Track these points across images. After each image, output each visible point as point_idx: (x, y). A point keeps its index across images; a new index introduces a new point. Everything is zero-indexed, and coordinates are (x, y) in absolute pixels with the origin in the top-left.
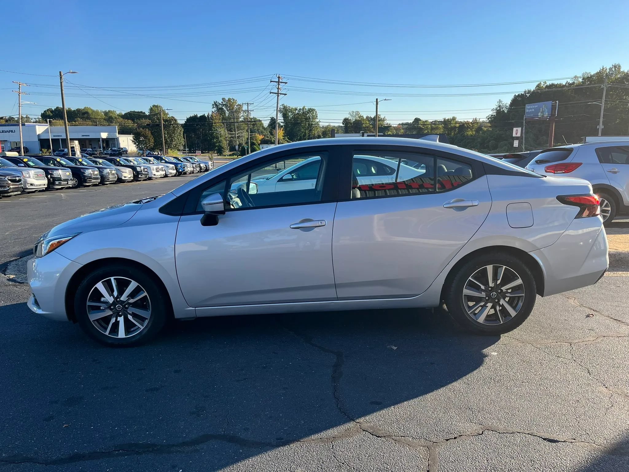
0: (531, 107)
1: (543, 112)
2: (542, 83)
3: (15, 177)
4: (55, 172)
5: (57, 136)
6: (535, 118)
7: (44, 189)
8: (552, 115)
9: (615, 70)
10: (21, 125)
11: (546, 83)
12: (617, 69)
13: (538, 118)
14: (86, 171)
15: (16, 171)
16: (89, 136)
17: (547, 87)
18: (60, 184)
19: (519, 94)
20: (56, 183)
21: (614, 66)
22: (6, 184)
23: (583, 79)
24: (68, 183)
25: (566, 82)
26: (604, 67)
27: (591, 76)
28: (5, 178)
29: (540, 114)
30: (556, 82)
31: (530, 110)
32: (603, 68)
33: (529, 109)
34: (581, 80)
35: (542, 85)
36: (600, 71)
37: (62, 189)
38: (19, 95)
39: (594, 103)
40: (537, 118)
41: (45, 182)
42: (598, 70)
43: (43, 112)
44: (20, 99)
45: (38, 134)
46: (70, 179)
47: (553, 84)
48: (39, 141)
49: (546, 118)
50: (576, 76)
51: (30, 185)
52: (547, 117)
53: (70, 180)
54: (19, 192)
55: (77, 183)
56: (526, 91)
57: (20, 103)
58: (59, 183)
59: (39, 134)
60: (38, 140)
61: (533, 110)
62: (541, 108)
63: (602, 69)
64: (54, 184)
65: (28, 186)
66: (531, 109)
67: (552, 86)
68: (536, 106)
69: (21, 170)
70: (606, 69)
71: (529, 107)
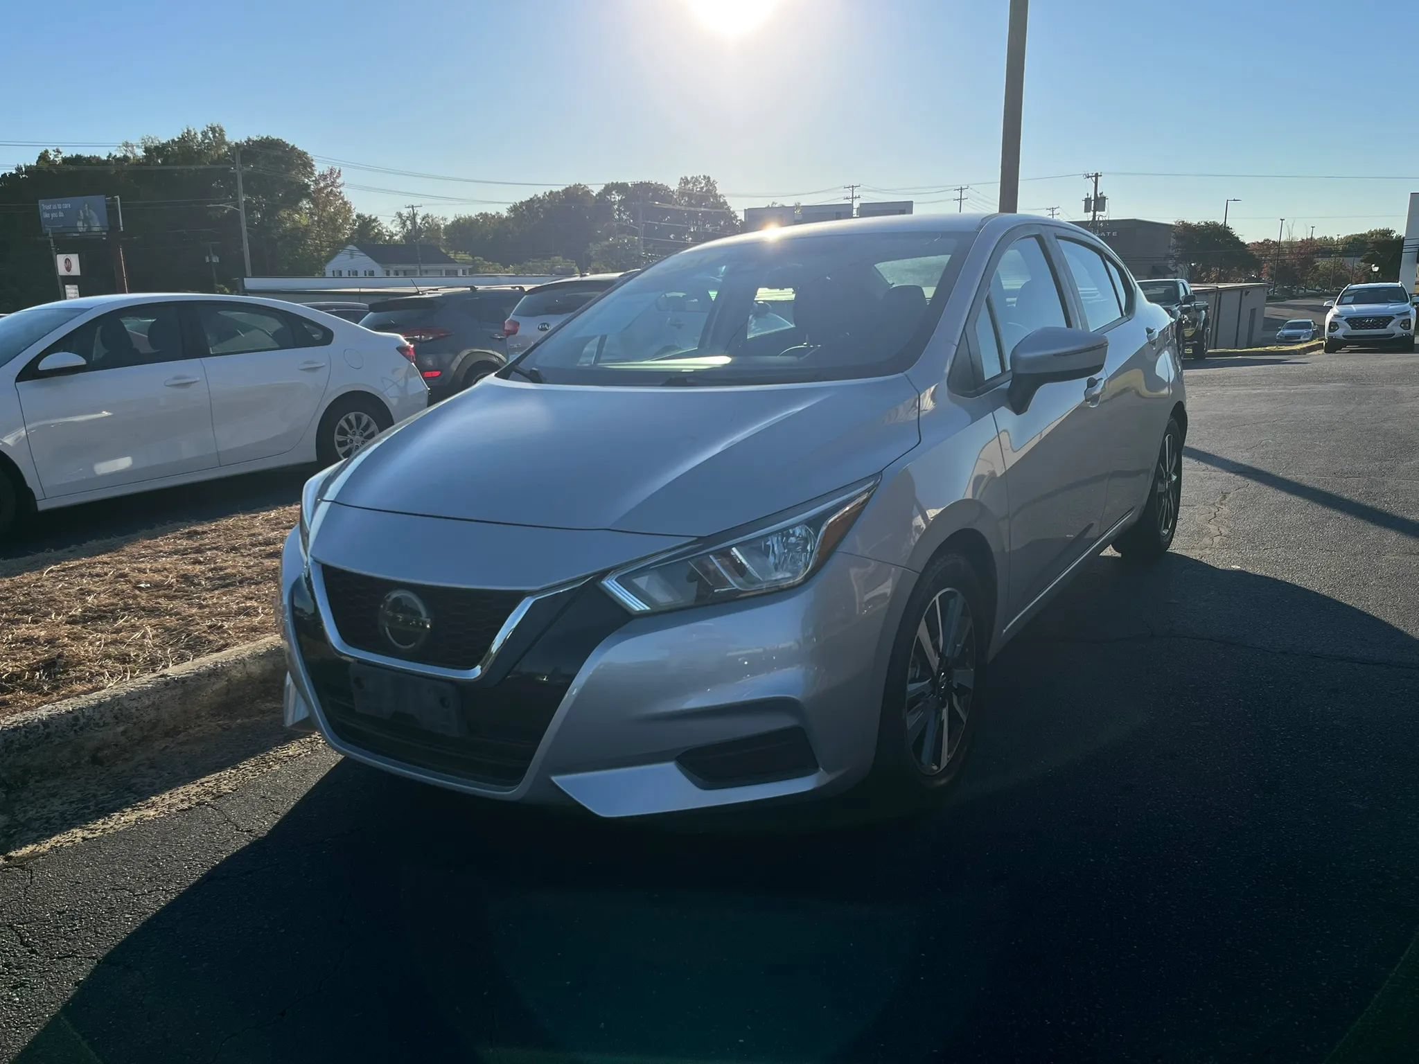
0: (55, 207)
1: (86, 220)
2: (51, 151)
6: (71, 235)
8: (113, 227)
9: (214, 136)
11: (61, 153)
12: (217, 135)
13: (78, 235)
17: (65, 160)
19: (5, 174)
21: (211, 128)
23: (147, 150)
25: (108, 155)
26: (191, 129)
27: (165, 146)
29: (80, 224)
30: (86, 153)
31: (54, 215)
32: (189, 132)
33: (50, 212)
34: (140, 153)
35: (52, 157)
36: (182, 136)
39: (221, 205)
40: (75, 235)
42: (176, 135)
47: (79, 158)
49: (99, 234)
50: (127, 143)
52: (101, 232)
56: (22, 169)
61: (61, 215)
62: (81, 212)
63: (186, 131)
66: (57, 211)
67: (78, 160)
68: (66, 206)
70: (195, 134)
71: (49, 207)
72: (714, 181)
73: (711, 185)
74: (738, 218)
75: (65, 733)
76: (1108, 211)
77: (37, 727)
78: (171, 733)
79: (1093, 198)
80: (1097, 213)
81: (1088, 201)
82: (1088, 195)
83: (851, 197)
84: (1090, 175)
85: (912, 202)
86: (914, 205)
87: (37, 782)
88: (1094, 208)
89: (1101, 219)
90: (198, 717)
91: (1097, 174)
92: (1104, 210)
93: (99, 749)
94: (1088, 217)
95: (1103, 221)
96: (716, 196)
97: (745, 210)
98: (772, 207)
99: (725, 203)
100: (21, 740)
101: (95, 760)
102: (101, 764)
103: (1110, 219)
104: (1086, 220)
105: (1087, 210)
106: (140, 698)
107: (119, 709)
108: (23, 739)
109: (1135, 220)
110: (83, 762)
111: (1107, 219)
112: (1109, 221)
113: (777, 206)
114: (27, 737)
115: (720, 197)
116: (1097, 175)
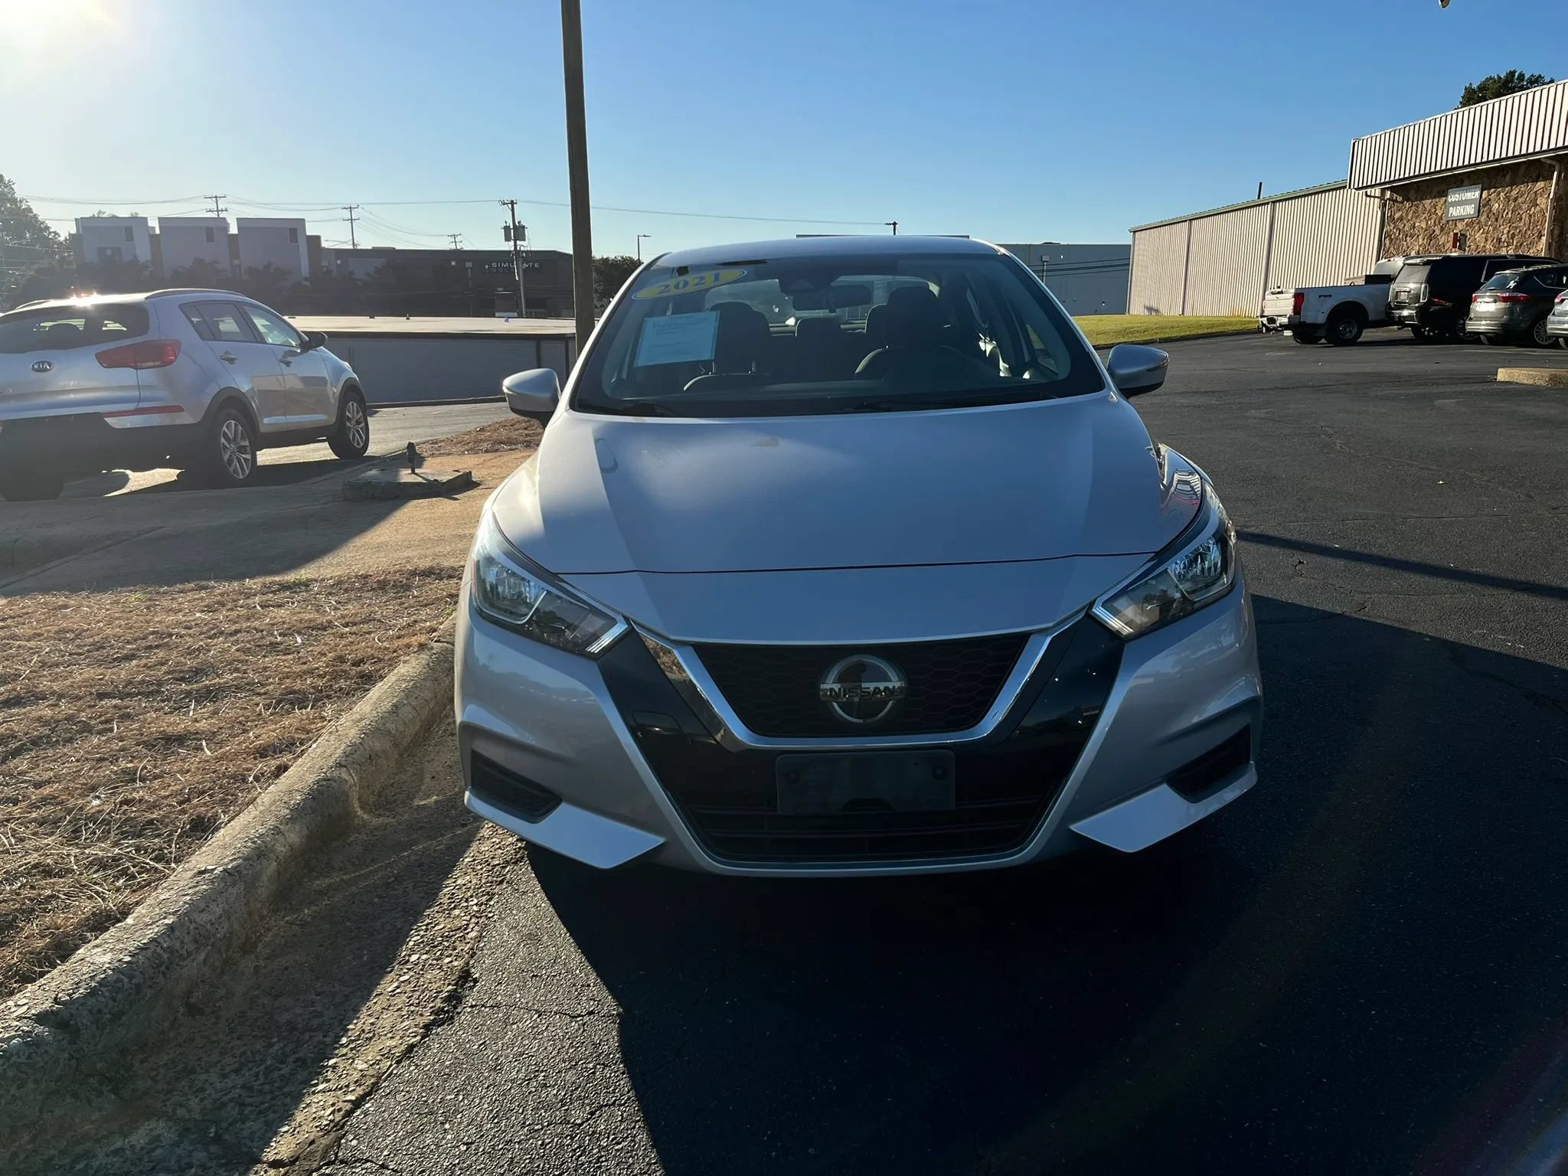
72: (9, 181)
73: (6, 187)
74: (51, 230)
75: (154, 980)
76: (529, 240)
77: (119, 980)
78: (248, 948)
79: (512, 227)
80: (518, 242)
81: (507, 229)
82: (506, 222)
83: (216, 209)
84: (506, 202)
85: (304, 219)
86: (307, 224)
87: (142, 1062)
88: (514, 237)
89: (522, 249)
90: (262, 918)
91: (512, 201)
92: (524, 240)
93: (189, 993)
94: (509, 246)
95: (524, 251)
96: (14, 201)
97: (76, 220)
98: (98, 218)
99: (29, 210)
100: (110, 1006)
101: (192, 1010)
102: (201, 1013)
103: (532, 249)
104: (508, 249)
105: (508, 239)
106: (207, 906)
107: (196, 928)
108: (111, 1003)
109: (554, 251)
110: (179, 1015)
111: (529, 249)
112: (531, 252)
113: (105, 216)
114: (114, 1000)
115: (21, 202)
116: (512, 203)
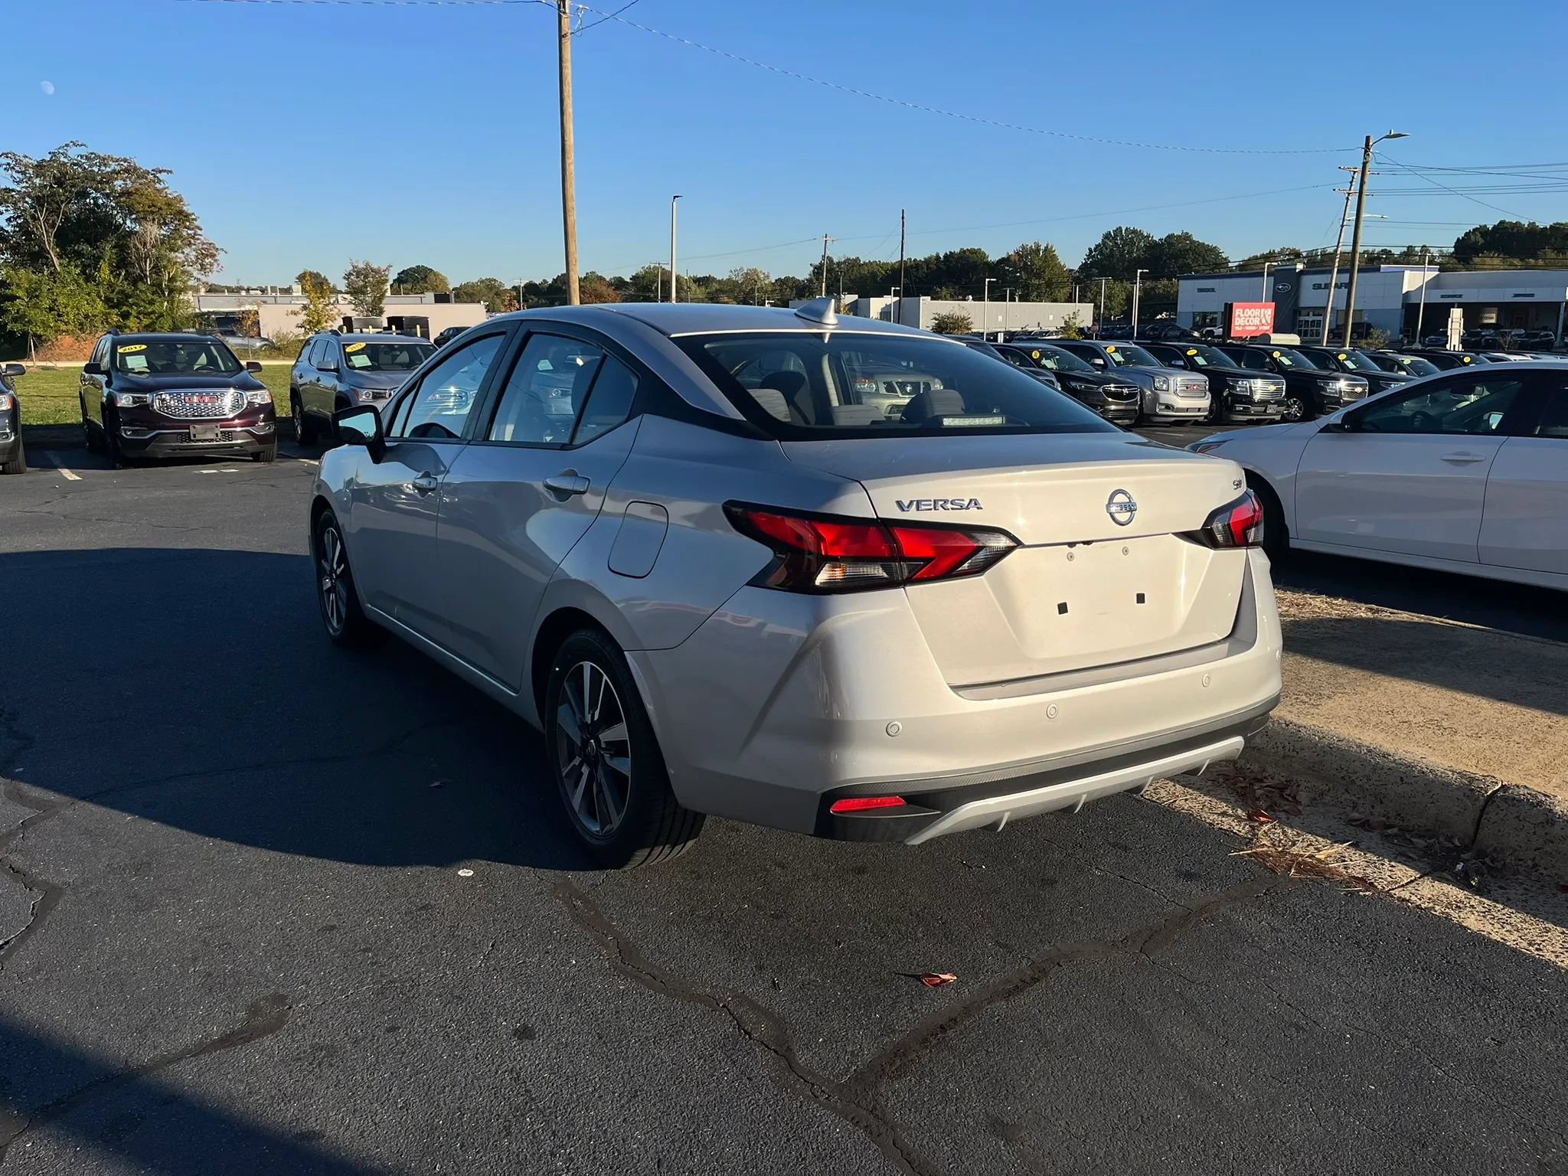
3: (1122, 387)
4: (1240, 383)
5: (1449, 296)
7: (1202, 419)
10: (1336, 270)
14: (1329, 386)
15: (1143, 374)
16: (1532, 295)
18: (1246, 412)
20: (1237, 409)
22: (1099, 401)
24: (1265, 411)
28: (1098, 388)
37: (1250, 423)
38: (1348, 199)
41: (1205, 403)
43: (1461, 235)
44: (1348, 207)
45: (1404, 292)
46: (1272, 402)
48: (1404, 310)
51: (1163, 407)
53: (1273, 404)
54: (1127, 421)
55: (1301, 412)
57: (1346, 218)
58: (1244, 407)
59: (1407, 292)
60: (1400, 307)
64: (1231, 410)
65: (1160, 410)
69: (1153, 373)
